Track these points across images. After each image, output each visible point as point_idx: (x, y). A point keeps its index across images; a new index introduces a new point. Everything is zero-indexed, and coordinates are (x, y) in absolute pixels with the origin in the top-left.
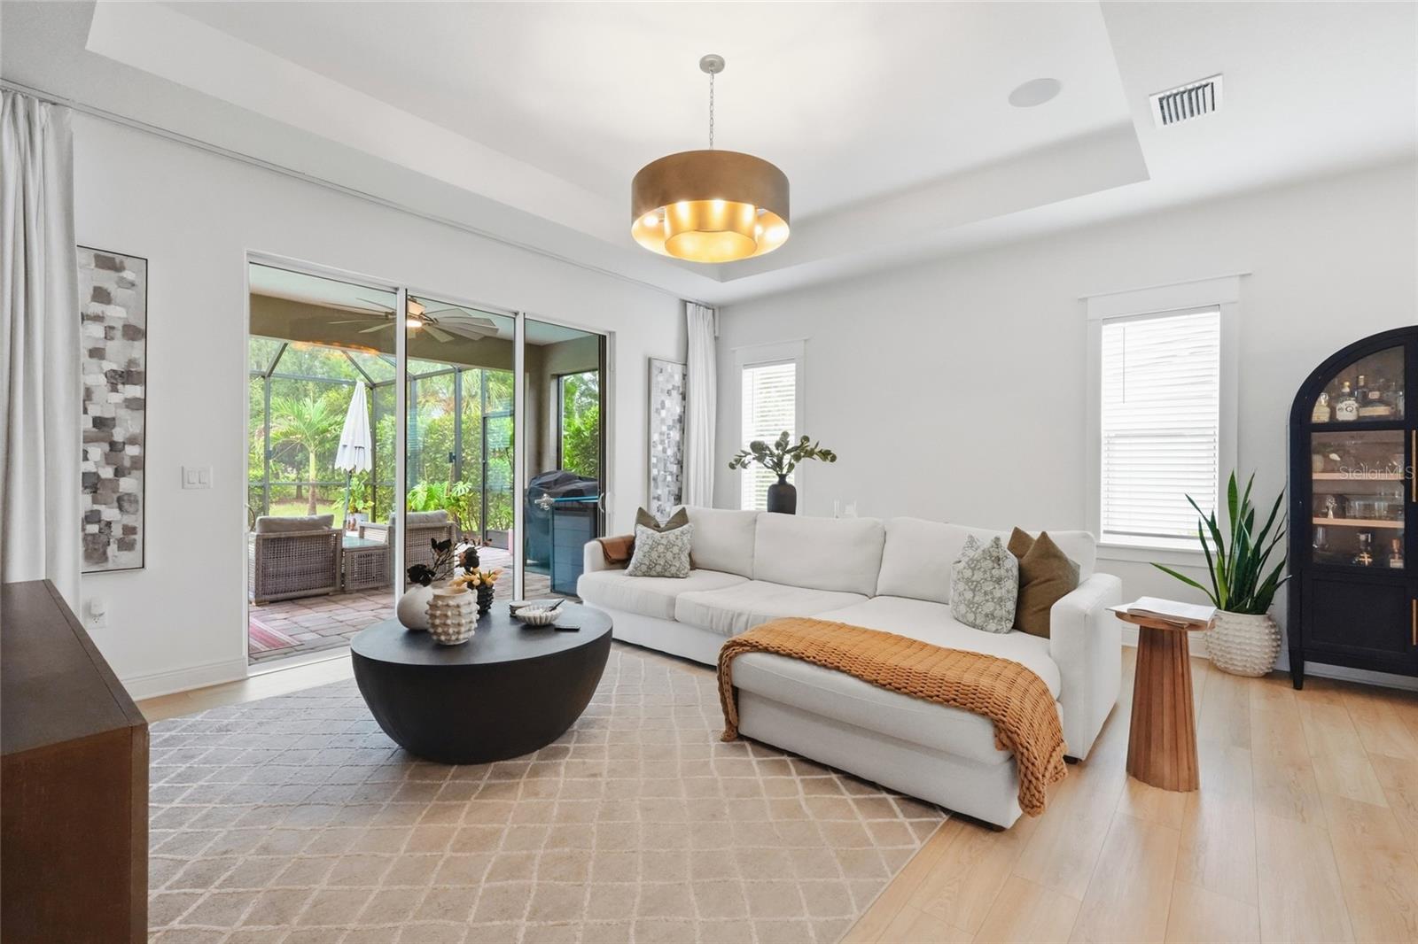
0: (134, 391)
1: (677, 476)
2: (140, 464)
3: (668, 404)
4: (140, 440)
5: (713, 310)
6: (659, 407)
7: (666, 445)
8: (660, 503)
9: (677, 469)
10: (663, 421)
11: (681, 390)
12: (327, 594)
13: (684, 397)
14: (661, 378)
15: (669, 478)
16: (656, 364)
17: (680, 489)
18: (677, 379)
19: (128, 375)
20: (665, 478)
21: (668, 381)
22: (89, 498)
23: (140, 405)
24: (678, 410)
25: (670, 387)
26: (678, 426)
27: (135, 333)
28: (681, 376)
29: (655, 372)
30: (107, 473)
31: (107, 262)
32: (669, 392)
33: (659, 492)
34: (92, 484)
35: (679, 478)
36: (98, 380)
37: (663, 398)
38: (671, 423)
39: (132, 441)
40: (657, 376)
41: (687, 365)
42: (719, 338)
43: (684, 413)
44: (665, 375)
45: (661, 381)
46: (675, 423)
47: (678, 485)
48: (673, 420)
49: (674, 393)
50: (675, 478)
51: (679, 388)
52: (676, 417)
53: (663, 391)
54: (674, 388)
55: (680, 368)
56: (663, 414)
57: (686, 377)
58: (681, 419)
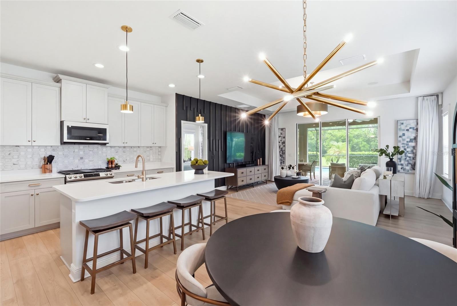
0: (284, 144)
2: (285, 153)
3: (407, 134)
4: (285, 150)
6: (402, 135)
7: (406, 148)
8: (403, 166)
9: (413, 156)
10: (404, 140)
11: (415, 128)
13: (417, 130)
15: (408, 158)
16: (400, 122)
18: (413, 125)
19: (284, 143)
20: (406, 159)
21: (406, 126)
22: (280, 157)
23: (284, 146)
24: (414, 135)
25: (408, 128)
26: (414, 141)
27: (284, 137)
28: (416, 123)
29: (399, 124)
30: (282, 154)
31: (282, 129)
32: (408, 130)
33: (402, 162)
34: (281, 156)
36: (281, 144)
37: (404, 132)
38: (408, 140)
39: (284, 151)
41: (418, 119)
42: (442, 105)
43: (417, 136)
44: (405, 124)
45: (403, 127)
46: (411, 141)
47: (414, 161)
48: (410, 139)
49: (410, 130)
50: (412, 159)
51: (414, 128)
52: (413, 138)
53: (404, 130)
54: (410, 128)
55: (415, 121)
56: (403, 137)
57: (417, 124)
58: (416, 139)
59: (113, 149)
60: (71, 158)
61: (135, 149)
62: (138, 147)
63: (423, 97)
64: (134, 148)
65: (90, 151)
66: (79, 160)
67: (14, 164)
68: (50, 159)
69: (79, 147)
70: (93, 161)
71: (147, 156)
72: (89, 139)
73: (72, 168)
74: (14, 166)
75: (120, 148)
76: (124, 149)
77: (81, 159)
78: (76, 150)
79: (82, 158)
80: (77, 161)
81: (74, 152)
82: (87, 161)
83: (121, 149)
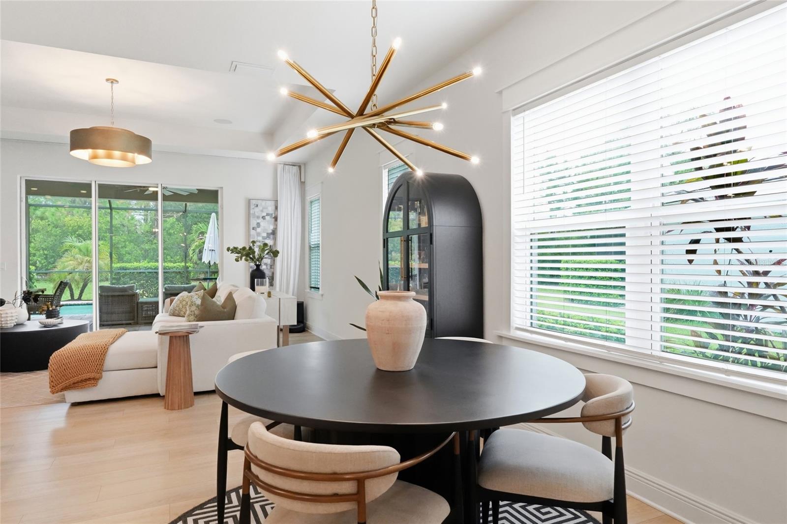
1: (271, 266)
3: (262, 224)
5: (300, 167)
6: (256, 226)
9: (271, 262)
10: (258, 234)
11: (273, 216)
12: (130, 324)
13: (276, 219)
14: (257, 210)
16: (253, 202)
17: (273, 273)
18: (271, 209)
21: (262, 211)
24: (272, 227)
25: (264, 214)
26: (272, 236)
28: (274, 208)
29: (252, 207)
32: (263, 218)
35: (272, 267)
37: (259, 221)
38: (265, 235)
40: (253, 209)
41: (277, 201)
42: (304, 182)
43: (276, 228)
44: (260, 208)
45: (257, 212)
46: (268, 235)
47: (272, 270)
48: (267, 233)
49: (268, 218)
50: (269, 267)
51: (272, 214)
52: (270, 231)
53: (258, 217)
54: (268, 215)
55: (273, 203)
56: (259, 230)
57: (276, 208)
58: (274, 233)
63: (285, 164)
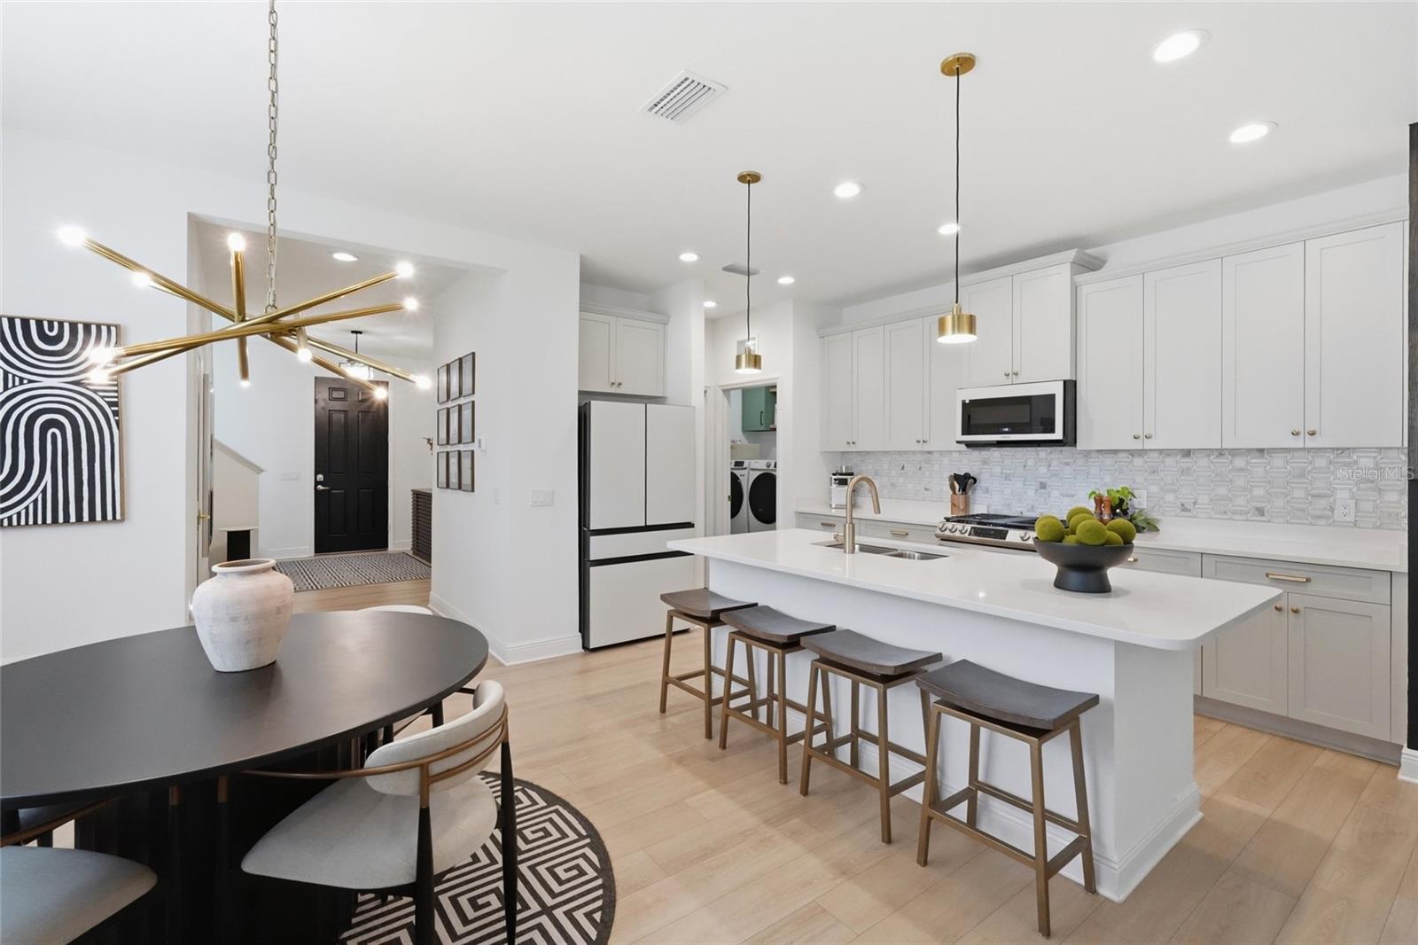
59: (1138, 461)
60: (1019, 484)
61: (1239, 462)
62: (1257, 454)
64: (1233, 456)
65: (1067, 464)
66: (1037, 490)
67: (926, 489)
68: (964, 482)
69: (1038, 455)
70: (1073, 496)
71: (1318, 496)
72: (1007, 429)
73: (1021, 509)
74: (926, 492)
75: (1168, 455)
76: (1186, 462)
77: (1041, 488)
78: (1031, 463)
79: (1043, 486)
80: (1031, 493)
81: (1025, 466)
82: (1055, 493)
83: (1169, 461)
